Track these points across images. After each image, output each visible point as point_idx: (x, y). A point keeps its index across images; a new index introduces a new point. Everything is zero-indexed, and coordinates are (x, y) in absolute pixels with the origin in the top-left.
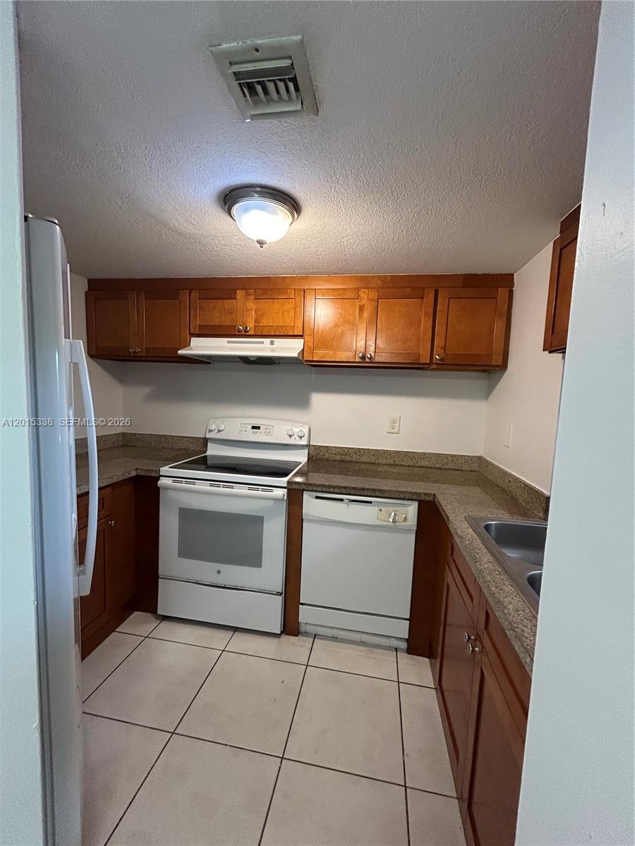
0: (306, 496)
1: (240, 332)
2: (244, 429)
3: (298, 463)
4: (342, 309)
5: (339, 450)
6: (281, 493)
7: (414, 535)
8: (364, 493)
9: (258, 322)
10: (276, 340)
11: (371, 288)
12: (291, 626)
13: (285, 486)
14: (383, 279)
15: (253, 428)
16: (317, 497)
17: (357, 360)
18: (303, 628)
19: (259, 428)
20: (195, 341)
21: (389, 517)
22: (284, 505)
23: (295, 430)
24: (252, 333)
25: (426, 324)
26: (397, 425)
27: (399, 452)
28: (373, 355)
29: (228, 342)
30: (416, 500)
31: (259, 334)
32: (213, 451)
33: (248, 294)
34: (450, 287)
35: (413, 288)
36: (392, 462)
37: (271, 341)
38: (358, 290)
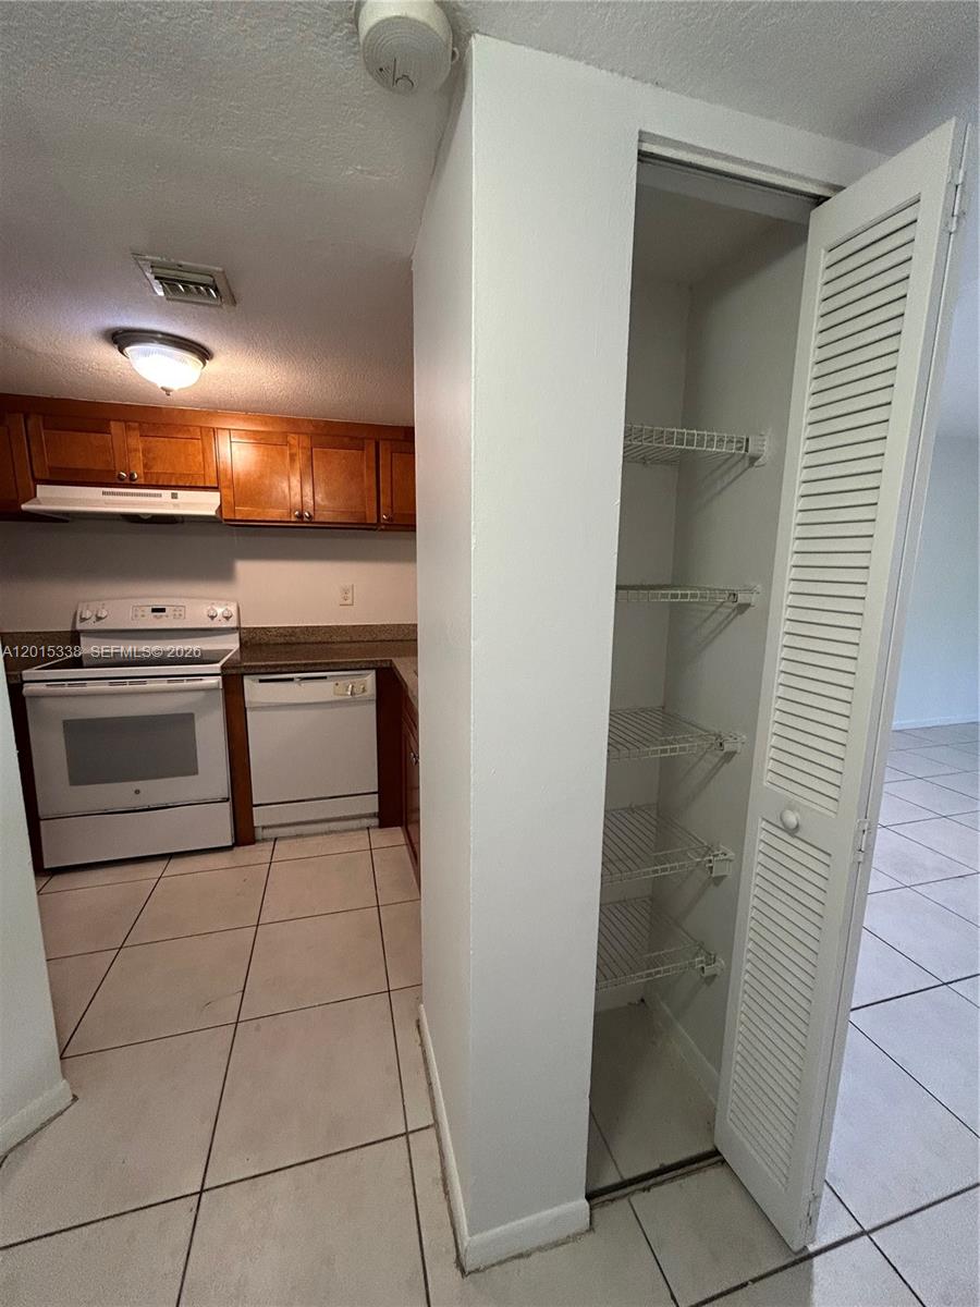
0: (247, 681)
1: (122, 480)
2: (139, 614)
3: (227, 651)
4: (268, 456)
5: (281, 631)
6: (215, 681)
7: (375, 705)
8: (318, 668)
9: (151, 468)
10: (180, 493)
11: (303, 434)
12: (244, 835)
13: (219, 672)
14: (316, 424)
15: (154, 610)
16: (261, 681)
17: (293, 519)
18: (260, 834)
19: (163, 610)
20: (43, 491)
21: (347, 690)
22: (220, 694)
23: (217, 609)
24: (142, 481)
25: (369, 480)
26: (350, 595)
27: (354, 626)
28: (312, 513)
29: (104, 493)
30: (372, 669)
31: (154, 483)
32: (89, 647)
33: (128, 428)
34: (391, 440)
35: (352, 438)
36: (348, 639)
37: (173, 494)
38: (285, 434)
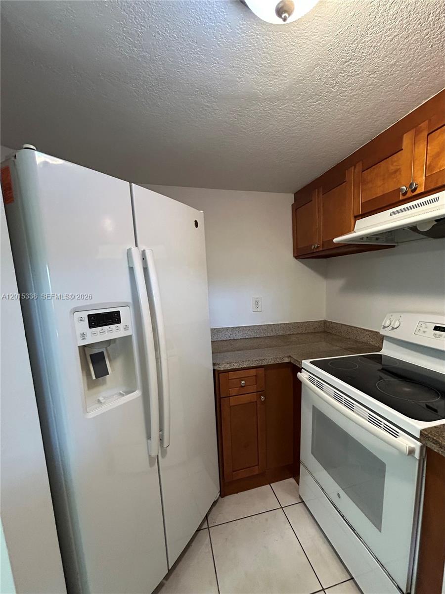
1: (404, 194)
2: (423, 329)
13: (417, 436)
15: (436, 328)
19: (443, 329)
20: (360, 223)
22: (415, 467)
24: (423, 190)
29: (392, 214)
31: (433, 187)
33: (418, 133)
